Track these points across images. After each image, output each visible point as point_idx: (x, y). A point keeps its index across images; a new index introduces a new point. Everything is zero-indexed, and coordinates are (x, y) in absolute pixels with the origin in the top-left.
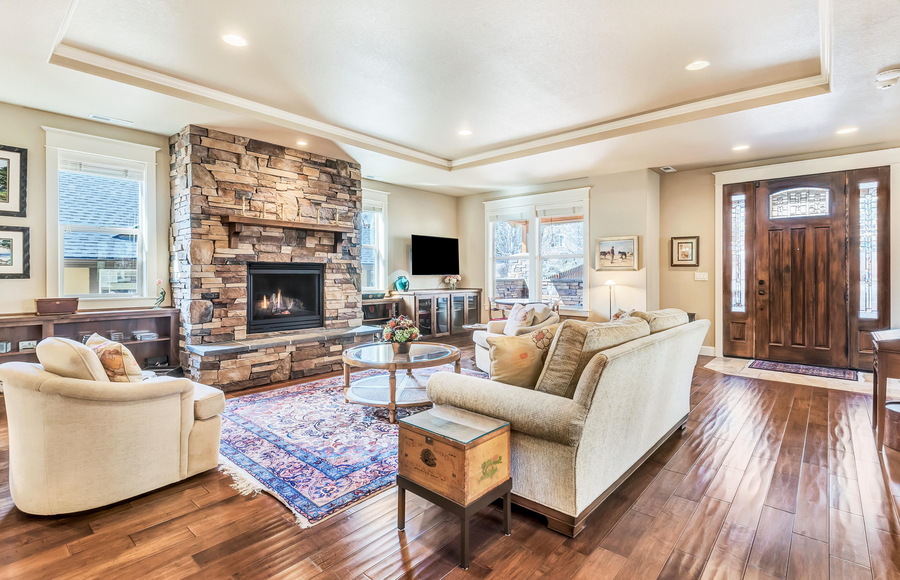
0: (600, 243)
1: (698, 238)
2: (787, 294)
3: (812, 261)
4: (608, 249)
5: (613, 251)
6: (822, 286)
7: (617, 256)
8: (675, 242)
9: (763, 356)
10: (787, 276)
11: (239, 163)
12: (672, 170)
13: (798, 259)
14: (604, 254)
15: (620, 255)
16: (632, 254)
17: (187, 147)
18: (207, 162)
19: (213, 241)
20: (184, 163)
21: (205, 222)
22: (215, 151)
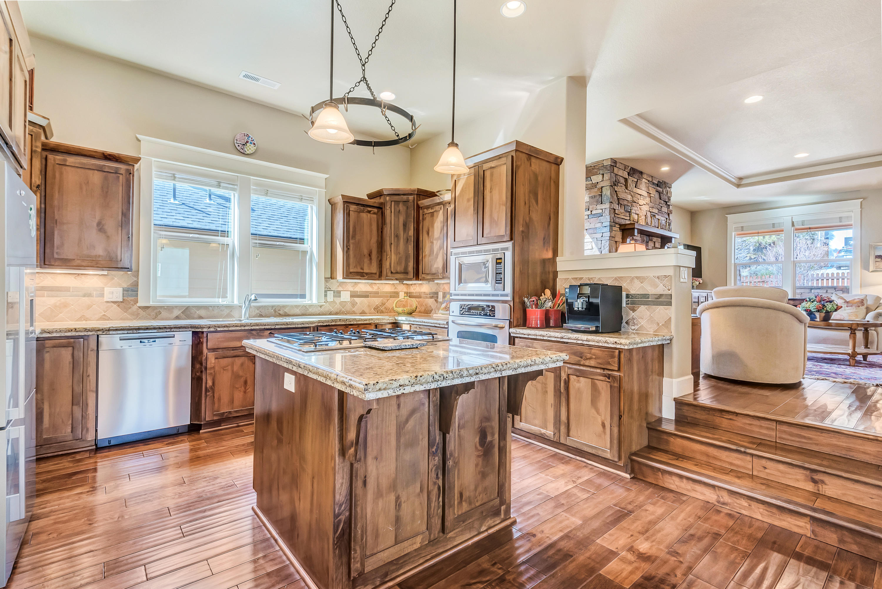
0: (873, 248)
11: (626, 185)
14: (877, 257)
17: (603, 174)
18: (615, 185)
19: (616, 242)
20: (599, 186)
21: (614, 228)
22: (618, 177)
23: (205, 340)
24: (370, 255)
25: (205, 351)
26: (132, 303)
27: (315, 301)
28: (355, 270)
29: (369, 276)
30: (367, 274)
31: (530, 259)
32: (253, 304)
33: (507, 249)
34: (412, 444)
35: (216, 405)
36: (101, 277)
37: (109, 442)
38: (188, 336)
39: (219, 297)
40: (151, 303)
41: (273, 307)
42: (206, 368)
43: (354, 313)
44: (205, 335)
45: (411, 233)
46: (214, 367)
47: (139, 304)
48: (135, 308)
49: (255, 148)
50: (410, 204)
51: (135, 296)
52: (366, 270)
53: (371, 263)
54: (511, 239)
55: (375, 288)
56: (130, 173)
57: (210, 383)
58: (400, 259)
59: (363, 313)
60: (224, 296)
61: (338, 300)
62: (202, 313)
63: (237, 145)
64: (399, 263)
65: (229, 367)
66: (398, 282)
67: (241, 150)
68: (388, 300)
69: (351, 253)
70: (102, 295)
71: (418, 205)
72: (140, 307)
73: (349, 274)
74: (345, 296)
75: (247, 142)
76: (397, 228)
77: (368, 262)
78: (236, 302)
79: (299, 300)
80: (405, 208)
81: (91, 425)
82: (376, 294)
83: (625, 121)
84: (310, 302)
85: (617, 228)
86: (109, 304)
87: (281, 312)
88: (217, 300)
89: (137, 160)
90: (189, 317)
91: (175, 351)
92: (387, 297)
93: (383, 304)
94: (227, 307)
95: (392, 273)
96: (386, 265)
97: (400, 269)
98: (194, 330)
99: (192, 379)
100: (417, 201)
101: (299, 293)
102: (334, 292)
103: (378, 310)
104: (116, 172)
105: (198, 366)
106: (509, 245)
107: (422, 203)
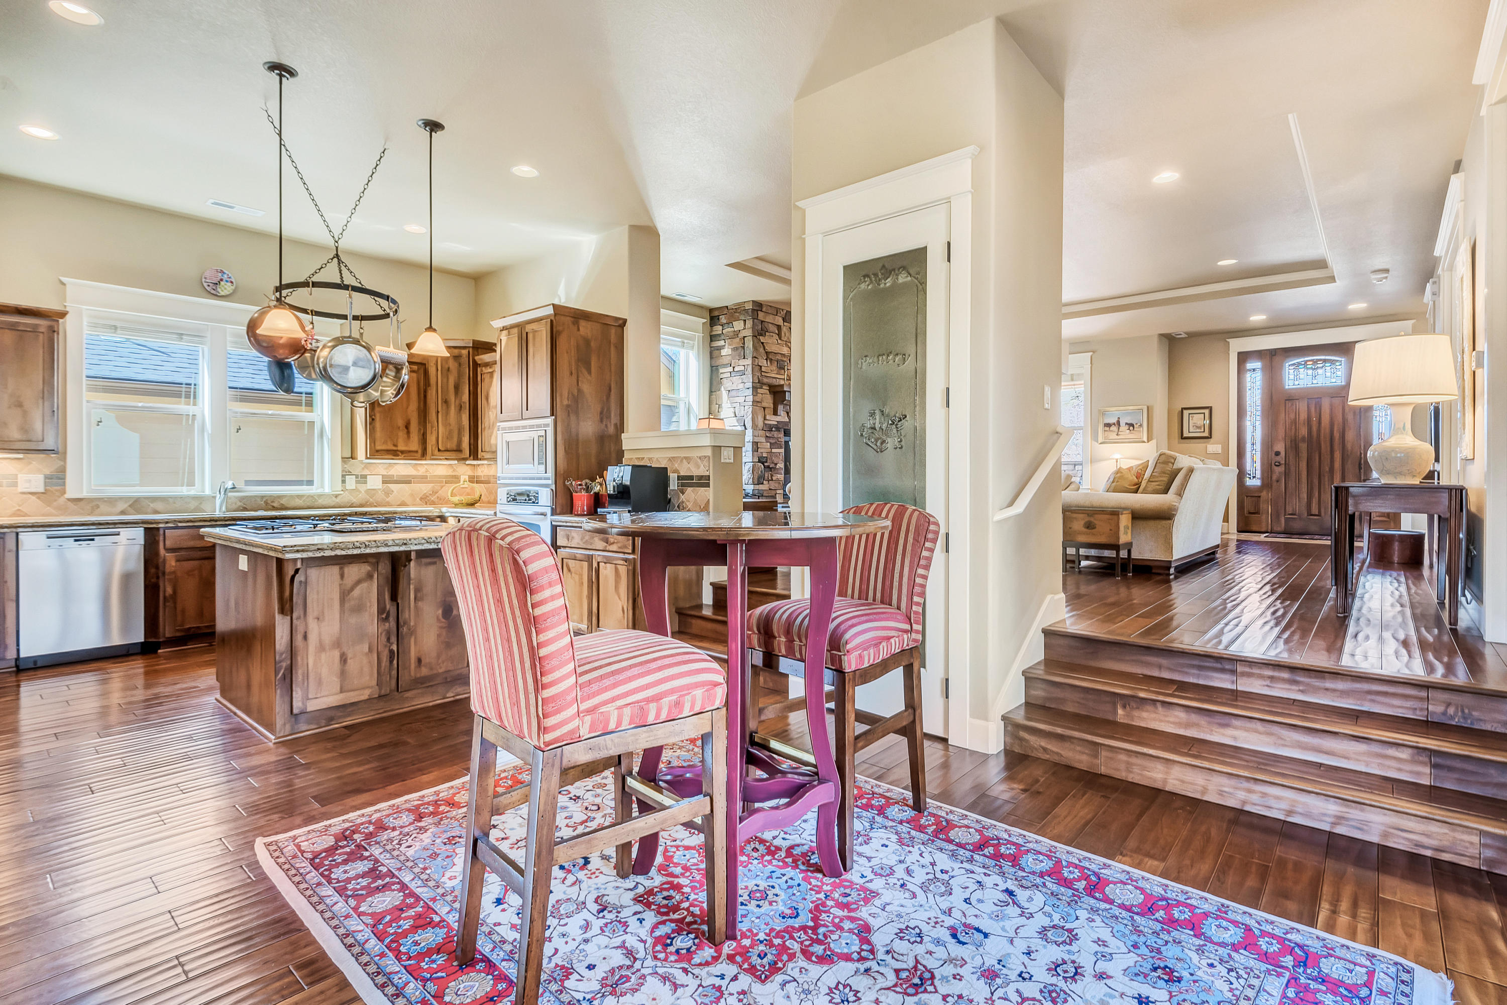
0: (1103, 414)
1: (1210, 409)
2: (1303, 465)
3: (1328, 431)
4: (1113, 420)
5: (1118, 422)
6: (1338, 455)
7: (1124, 428)
8: (1186, 413)
9: (1279, 529)
10: (1303, 446)
11: (779, 335)
12: (1184, 336)
13: (1314, 429)
14: (1108, 425)
15: (1127, 427)
16: (1141, 425)
17: (745, 321)
18: (761, 335)
19: (764, 408)
20: (741, 335)
21: (759, 391)
22: (766, 324)
23: (161, 538)
24: (407, 427)
25: (162, 551)
26: (58, 494)
27: (327, 490)
28: (384, 447)
29: (407, 454)
30: (402, 452)
31: (580, 436)
32: (230, 494)
33: (547, 425)
34: (359, 609)
35: (179, 618)
36: (13, 461)
37: (35, 662)
38: (138, 534)
39: (183, 486)
40: (85, 494)
41: (262, 497)
42: (164, 573)
43: (388, 504)
44: (161, 532)
45: (466, 397)
46: (174, 572)
47: (67, 496)
48: (62, 500)
49: (233, 288)
50: (465, 360)
51: (60, 485)
52: (401, 447)
53: (409, 437)
54: (552, 414)
55: (421, 471)
56: (53, 331)
57: (169, 590)
58: (451, 432)
59: (403, 504)
60: (191, 484)
61: (363, 488)
62: (159, 506)
63: (205, 285)
64: (449, 437)
65: (196, 572)
66: (456, 462)
67: (213, 292)
68: (442, 487)
69: (378, 424)
70: (15, 484)
71: (474, 361)
72: (69, 500)
73: (375, 453)
74: (374, 482)
75: (222, 280)
76: (445, 391)
77: (406, 436)
78: (208, 492)
79: (305, 487)
80: (456, 365)
81: (11, 640)
82: (423, 479)
83: (737, 266)
84: (319, 491)
85: (765, 390)
86: (25, 496)
87: (275, 505)
88: (179, 488)
89: (63, 315)
90: (139, 512)
91: (120, 553)
92: (441, 482)
93: (435, 492)
94: (195, 498)
95: (439, 450)
96: (431, 440)
97: (452, 445)
98: (146, 526)
99: (146, 587)
100: (474, 355)
101: (305, 479)
102: (357, 476)
103: (425, 500)
104: (35, 330)
105: (153, 571)
106: (550, 421)
107: (481, 359)
